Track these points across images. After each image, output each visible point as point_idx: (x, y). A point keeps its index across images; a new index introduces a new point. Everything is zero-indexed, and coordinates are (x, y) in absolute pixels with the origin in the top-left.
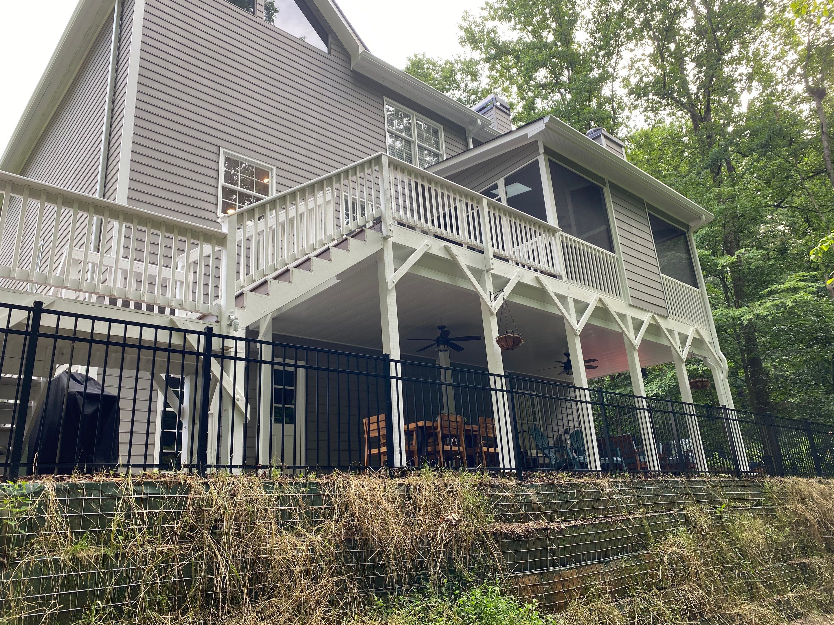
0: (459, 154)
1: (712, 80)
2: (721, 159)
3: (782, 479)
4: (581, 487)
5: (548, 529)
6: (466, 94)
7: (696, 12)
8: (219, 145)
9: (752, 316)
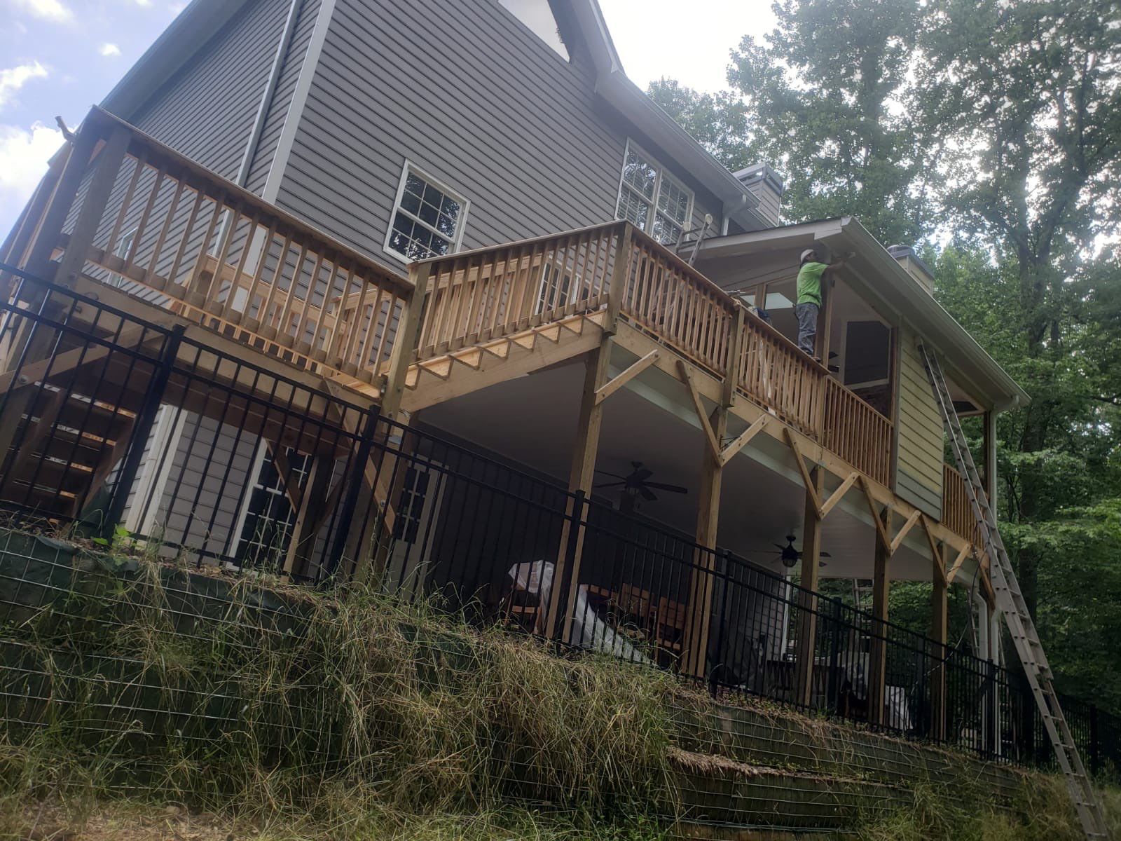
0: (711, 238)
1: (1062, 209)
2: (1049, 320)
3: (1046, 778)
4: (789, 724)
5: (736, 771)
6: (721, 150)
7: (1062, 107)
8: (405, 155)
9: (1035, 540)
